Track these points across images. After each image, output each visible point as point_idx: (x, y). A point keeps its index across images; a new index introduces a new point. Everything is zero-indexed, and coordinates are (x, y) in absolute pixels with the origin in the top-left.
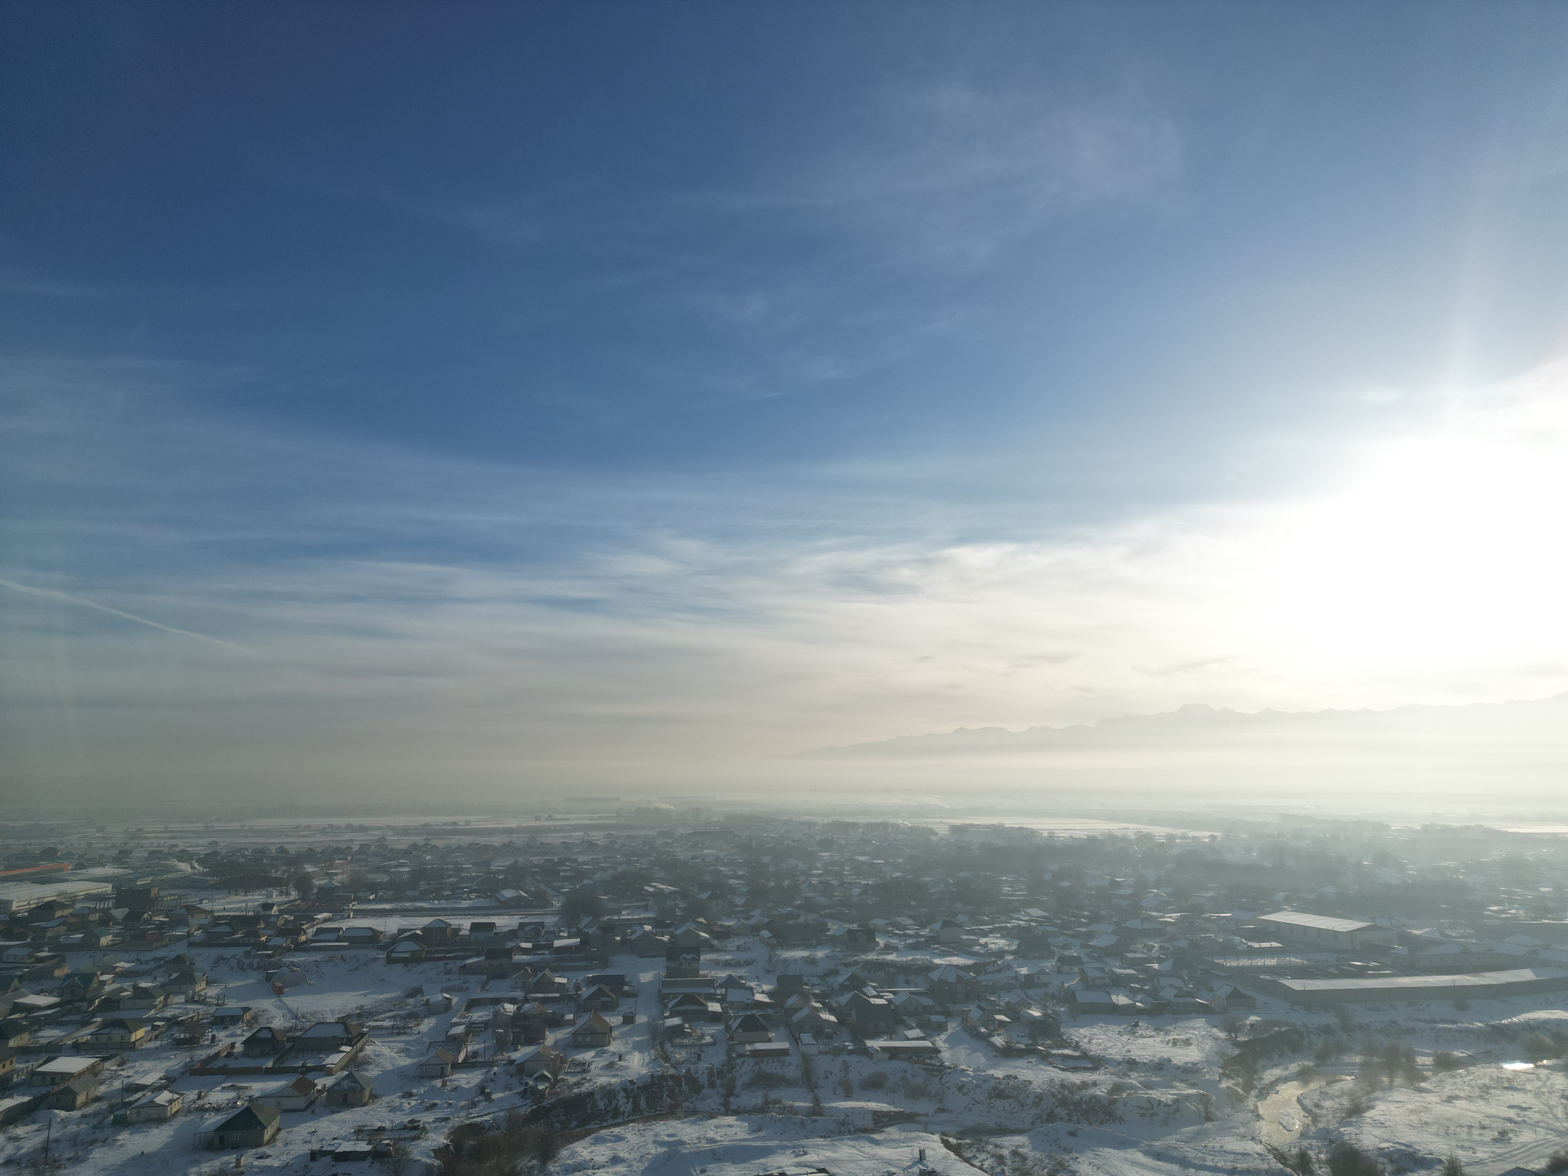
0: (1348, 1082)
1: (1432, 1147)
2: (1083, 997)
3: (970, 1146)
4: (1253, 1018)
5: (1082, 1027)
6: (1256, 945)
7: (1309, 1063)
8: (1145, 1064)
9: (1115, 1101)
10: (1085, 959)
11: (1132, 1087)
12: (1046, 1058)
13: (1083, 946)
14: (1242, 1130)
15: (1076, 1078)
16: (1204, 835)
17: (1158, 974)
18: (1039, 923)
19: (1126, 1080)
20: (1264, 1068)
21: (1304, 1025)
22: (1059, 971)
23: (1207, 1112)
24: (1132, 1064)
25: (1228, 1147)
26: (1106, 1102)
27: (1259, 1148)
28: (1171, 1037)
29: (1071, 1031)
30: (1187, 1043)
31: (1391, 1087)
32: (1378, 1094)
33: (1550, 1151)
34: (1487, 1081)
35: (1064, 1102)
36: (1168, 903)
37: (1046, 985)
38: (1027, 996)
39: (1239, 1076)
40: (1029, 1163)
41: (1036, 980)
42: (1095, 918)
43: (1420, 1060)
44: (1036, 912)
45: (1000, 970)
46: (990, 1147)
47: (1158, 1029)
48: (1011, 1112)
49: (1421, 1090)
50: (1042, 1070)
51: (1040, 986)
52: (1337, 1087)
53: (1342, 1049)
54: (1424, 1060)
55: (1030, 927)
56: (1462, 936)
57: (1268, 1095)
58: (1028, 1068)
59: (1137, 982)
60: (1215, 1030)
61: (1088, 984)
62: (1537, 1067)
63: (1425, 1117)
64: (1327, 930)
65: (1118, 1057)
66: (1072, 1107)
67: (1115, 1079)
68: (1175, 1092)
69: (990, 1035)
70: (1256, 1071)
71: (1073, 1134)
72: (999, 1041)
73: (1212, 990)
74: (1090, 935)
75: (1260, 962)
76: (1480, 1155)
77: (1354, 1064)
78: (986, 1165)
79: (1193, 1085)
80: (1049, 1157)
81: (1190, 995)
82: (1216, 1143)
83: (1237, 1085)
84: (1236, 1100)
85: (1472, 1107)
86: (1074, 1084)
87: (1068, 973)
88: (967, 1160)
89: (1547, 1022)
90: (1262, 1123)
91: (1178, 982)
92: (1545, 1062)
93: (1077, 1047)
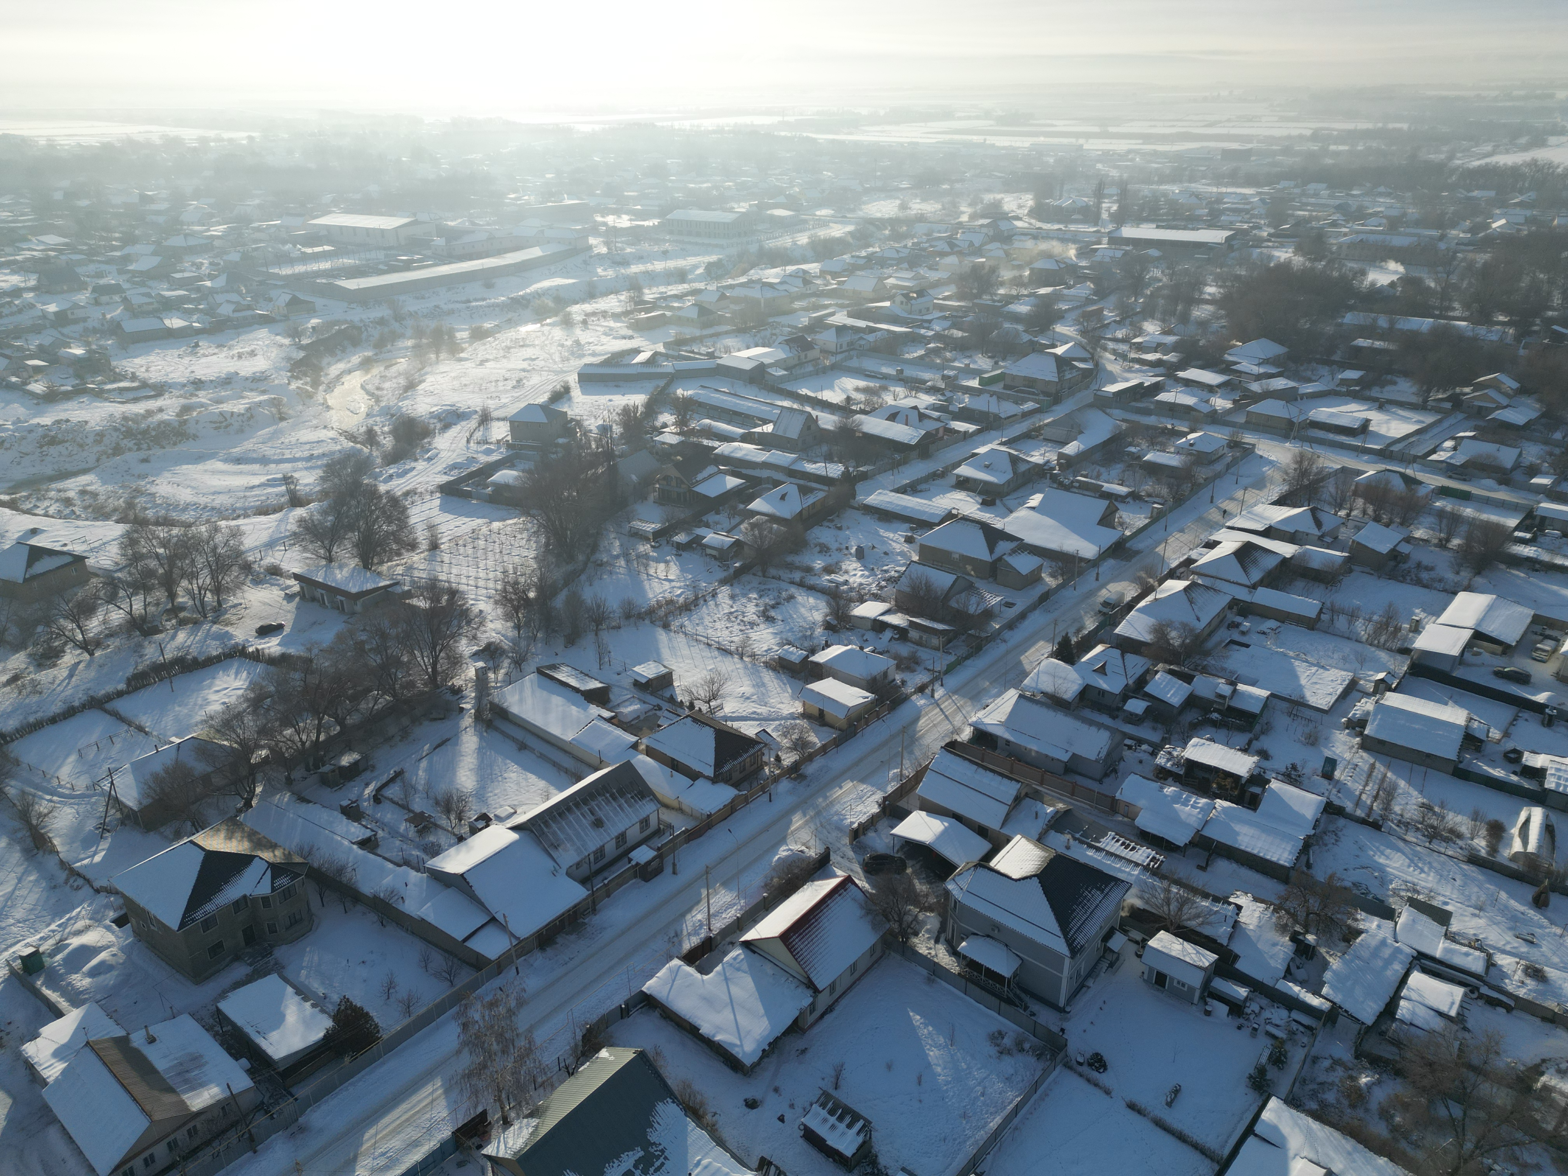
0: (403, 364)
1: (470, 403)
2: (131, 326)
3: (27, 498)
4: (314, 321)
5: (136, 357)
6: (309, 250)
7: (369, 353)
8: (211, 381)
9: (185, 421)
10: (126, 286)
11: (202, 405)
12: (99, 395)
13: (121, 272)
14: (315, 422)
15: (139, 408)
16: (241, 136)
17: (212, 291)
18: (60, 251)
19: (194, 400)
20: (329, 365)
21: (361, 320)
22: (97, 303)
23: (280, 413)
24: (198, 384)
25: (303, 439)
26: (176, 424)
27: (332, 434)
28: (235, 352)
29: (124, 363)
30: (253, 354)
31: (438, 361)
32: (427, 369)
33: (551, 387)
34: (508, 343)
35: (129, 433)
36: (212, 216)
37: (84, 320)
38: (63, 334)
39: (305, 375)
40: (102, 498)
41: (70, 317)
42: (129, 240)
43: (459, 335)
44: (52, 239)
45: (20, 311)
46: (52, 494)
47: (220, 346)
48: (70, 455)
49: (461, 360)
50: (97, 407)
51: (76, 321)
52: (394, 369)
53: (395, 336)
54: (462, 335)
55: (48, 257)
56: (488, 224)
57: (335, 387)
58: (81, 409)
59: (190, 303)
60: (278, 338)
61: (134, 312)
62: (542, 325)
63: (464, 381)
64: (374, 229)
65: (183, 380)
66: (139, 436)
67: (183, 401)
68: (247, 401)
69: (25, 383)
70: (321, 369)
71: (145, 460)
72: (38, 387)
73: (271, 300)
74: (126, 259)
75: (314, 267)
76: (504, 401)
77: (407, 348)
78: (51, 511)
79: (264, 392)
80: (123, 487)
81: (249, 308)
82: (292, 438)
83: (306, 384)
84: (306, 397)
85: (498, 366)
86: (137, 415)
87: (108, 304)
88: (28, 512)
89: (549, 289)
90: (332, 412)
91: (235, 297)
92: (548, 321)
93: (134, 377)
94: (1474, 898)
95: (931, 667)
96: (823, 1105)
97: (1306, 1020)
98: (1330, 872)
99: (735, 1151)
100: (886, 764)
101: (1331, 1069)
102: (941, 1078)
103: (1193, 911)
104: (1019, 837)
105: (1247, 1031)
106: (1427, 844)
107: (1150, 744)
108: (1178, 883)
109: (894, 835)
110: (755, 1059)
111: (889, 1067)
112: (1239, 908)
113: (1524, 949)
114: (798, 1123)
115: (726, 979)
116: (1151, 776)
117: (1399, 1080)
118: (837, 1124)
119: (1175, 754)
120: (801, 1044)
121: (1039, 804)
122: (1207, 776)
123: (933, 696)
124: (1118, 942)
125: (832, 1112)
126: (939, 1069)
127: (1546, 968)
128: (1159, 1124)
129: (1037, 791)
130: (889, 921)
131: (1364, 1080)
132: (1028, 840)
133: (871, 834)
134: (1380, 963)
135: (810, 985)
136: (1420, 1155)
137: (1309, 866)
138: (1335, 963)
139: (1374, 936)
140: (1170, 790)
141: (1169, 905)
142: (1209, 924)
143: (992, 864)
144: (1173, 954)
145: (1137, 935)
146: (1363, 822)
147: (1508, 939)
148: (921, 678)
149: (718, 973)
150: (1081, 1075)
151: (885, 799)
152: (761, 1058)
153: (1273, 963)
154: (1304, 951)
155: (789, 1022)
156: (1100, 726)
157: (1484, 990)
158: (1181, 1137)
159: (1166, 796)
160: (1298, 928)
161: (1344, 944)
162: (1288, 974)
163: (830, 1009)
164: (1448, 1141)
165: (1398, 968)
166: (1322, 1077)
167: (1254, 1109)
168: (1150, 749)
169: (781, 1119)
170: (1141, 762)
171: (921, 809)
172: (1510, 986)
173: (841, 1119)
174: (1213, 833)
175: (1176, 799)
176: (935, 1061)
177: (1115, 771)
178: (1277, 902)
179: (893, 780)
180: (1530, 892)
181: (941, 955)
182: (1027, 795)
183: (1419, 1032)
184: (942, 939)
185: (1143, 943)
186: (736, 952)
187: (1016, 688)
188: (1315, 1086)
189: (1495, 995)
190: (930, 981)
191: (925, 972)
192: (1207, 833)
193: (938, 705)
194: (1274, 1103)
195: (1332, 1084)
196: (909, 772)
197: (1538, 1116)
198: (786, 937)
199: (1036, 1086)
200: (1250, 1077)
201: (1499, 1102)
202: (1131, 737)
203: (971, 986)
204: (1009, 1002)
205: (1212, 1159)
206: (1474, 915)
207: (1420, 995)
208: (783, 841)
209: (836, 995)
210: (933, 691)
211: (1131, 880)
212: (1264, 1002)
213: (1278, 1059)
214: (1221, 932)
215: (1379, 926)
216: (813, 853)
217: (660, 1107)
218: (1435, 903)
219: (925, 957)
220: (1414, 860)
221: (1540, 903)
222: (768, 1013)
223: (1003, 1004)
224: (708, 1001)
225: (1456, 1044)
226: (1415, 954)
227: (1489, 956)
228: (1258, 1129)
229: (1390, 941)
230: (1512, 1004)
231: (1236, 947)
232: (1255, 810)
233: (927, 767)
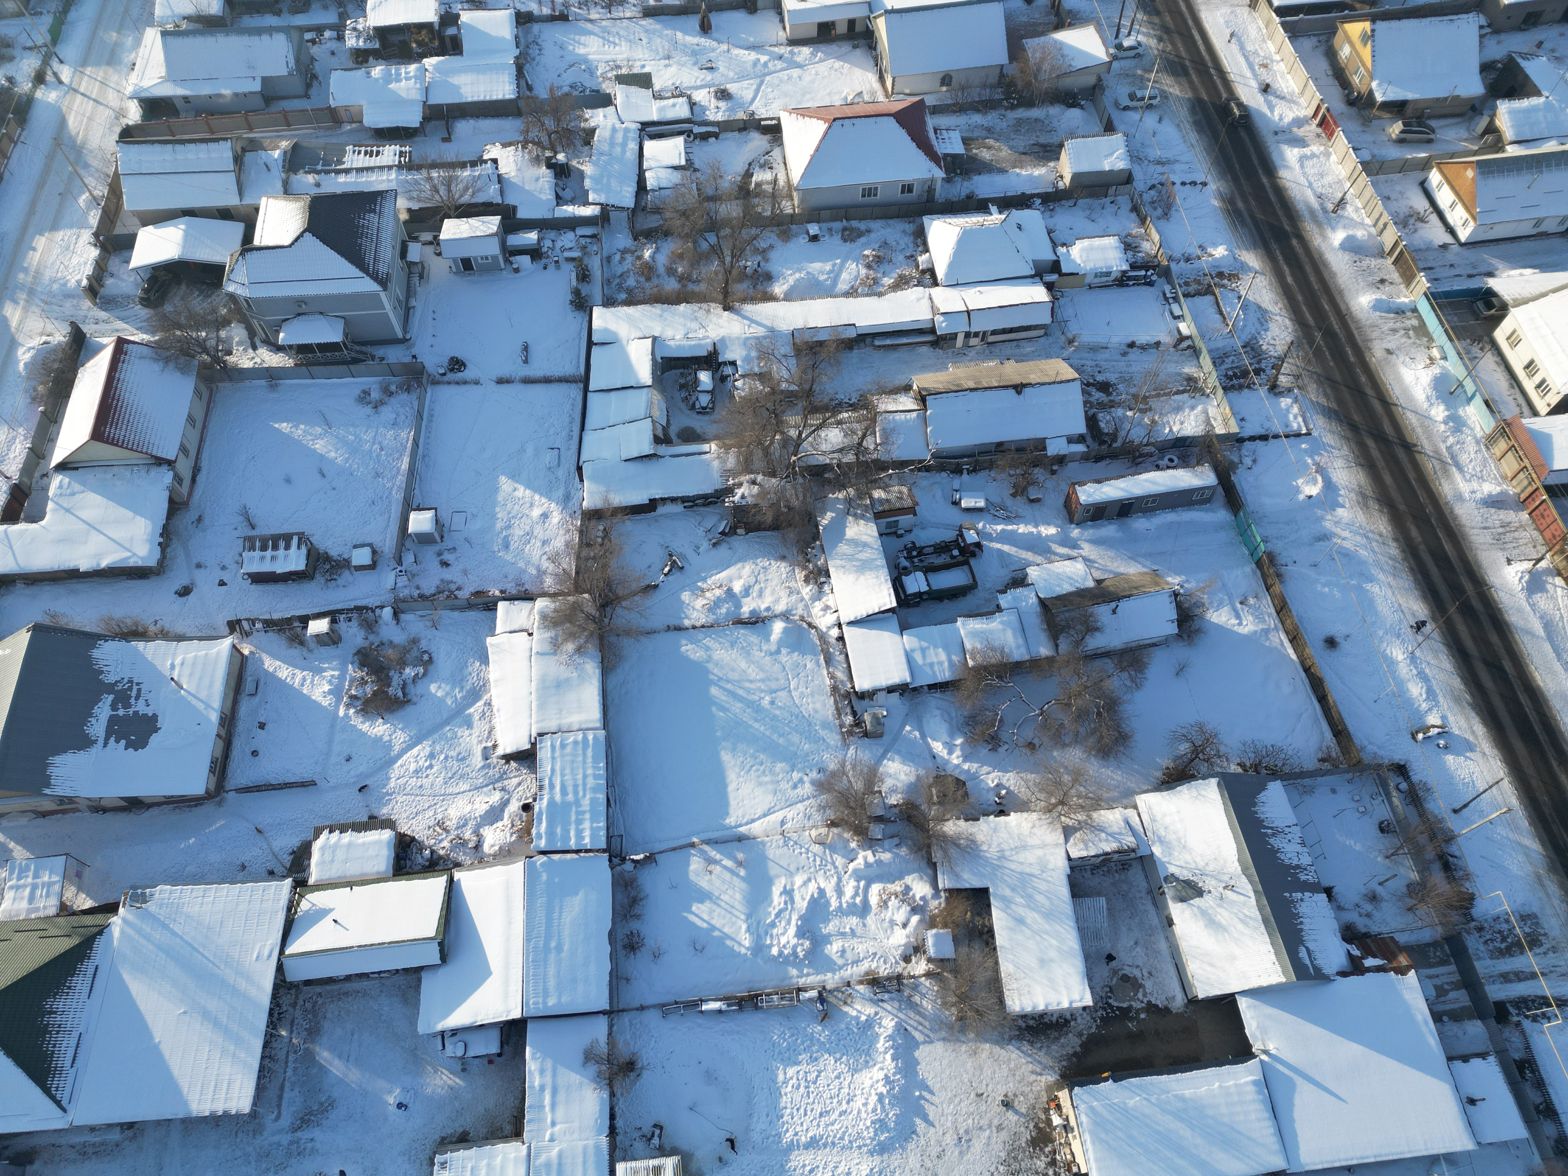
94: (660, 50)
95: (30, 44)
96: (252, 548)
97: (588, 231)
98: (548, 85)
99: (199, 634)
100: (66, 195)
101: (623, 259)
102: (339, 459)
103: (461, 186)
104: (264, 200)
105: (551, 267)
106: (609, 16)
107: (331, 27)
108: (434, 166)
109: (136, 270)
110: (157, 554)
111: (288, 481)
112: (495, 161)
113: (708, 76)
114: (239, 576)
115: (68, 510)
116: (351, 65)
117: (669, 239)
118: (274, 553)
119: (360, 27)
120: (192, 515)
121: (262, 153)
122: (401, 38)
123: (61, 82)
124: (415, 252)
125: (264, 548)
126: (333, 454)
127: (728, 86)
128: (528, 381)
129: (251, 140)
130: (193, 357)
131: (647, 254)
132: (276, 198)
133: (109, 282)
134: (618, 149)
135: (160, 461)
136: (702, 287)
137: (530, 88)
138: (588, 169)
139: (604, 128)
140: (377, 71)
141: (438, 192)
142: (479, 190)
143: (257, 242)
144: (465, 235)
145: (427, 236)
146: (552, 19)
147: (696, 74)
148: (28, 65)
149: (53, 510)
150: (449, 383)
151: (96, 235)
152: (163, 552)
153: (543, 197)
154: (561, 172)
155: (166, 505)
156: (270, 30)
157: (697, 130)
158: (547, 380)
159: (377, 80)
160: (548, 154)
161: (587, 148)
162: (560, 200)
163: (196, 470)
164: (715, 265)
165: (633, 146)
166: (619, 271)
167: (585, 325)
168: (334, 34)
169: (222, 583)
170: (333, 53)
171: (145, 225)
172: (711, 116)
173: (275, 547)
174: (438, 98)
175: (387, 79)
176: (325, 450)
177: (314, 77)
178: (521, 138)
179: (89, 209)
180: (694, 21)
181: (267, 359)
182: (244, 150)
183: (667, 192)
184: (258, 343)
185: (436, 241)
186: (57, 481)
187: (152, 26)
188: (617, 281)
189: (703, 129)
190: (273, 387)
191: (263, 382)
192: (433, 101)
193: (76, 91)
194: (597, 312)
195: (628, 271)
196: (101, 190)
197: (759, 209)
198: (99, 433)
199: (420, 415)
200: (572, 302)
201: (735, 214)
202: (309, 29)
203: (314, 369)
204: (355, 361)
205: (575, 382)
206: (666, 66)
207: (657, 161)
208: (13, 344)
209: (193, 454)
210: (55, 74)
211: (393, 186)
212: (552, 234)
213: (584, 276)
214: (491, 193)
215: (605, 116)
216: (60, 336)
217: (96, 653)
218: (636, 71)
219: (254, 369)
220: (605, 36)
221: (705, 28)
222: (137, 512)
223: (351, 367)
224: (65, 540)
225: (694, 185)
226: (639, 126)
227: (689, 97)
228: (595, 339)
229: (618, 125)
230: (716, 130)
231: (511, 200)
232: (461, 53)
233: (116, 175)
